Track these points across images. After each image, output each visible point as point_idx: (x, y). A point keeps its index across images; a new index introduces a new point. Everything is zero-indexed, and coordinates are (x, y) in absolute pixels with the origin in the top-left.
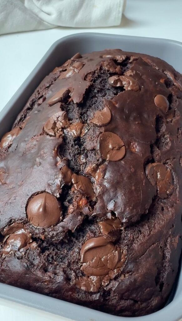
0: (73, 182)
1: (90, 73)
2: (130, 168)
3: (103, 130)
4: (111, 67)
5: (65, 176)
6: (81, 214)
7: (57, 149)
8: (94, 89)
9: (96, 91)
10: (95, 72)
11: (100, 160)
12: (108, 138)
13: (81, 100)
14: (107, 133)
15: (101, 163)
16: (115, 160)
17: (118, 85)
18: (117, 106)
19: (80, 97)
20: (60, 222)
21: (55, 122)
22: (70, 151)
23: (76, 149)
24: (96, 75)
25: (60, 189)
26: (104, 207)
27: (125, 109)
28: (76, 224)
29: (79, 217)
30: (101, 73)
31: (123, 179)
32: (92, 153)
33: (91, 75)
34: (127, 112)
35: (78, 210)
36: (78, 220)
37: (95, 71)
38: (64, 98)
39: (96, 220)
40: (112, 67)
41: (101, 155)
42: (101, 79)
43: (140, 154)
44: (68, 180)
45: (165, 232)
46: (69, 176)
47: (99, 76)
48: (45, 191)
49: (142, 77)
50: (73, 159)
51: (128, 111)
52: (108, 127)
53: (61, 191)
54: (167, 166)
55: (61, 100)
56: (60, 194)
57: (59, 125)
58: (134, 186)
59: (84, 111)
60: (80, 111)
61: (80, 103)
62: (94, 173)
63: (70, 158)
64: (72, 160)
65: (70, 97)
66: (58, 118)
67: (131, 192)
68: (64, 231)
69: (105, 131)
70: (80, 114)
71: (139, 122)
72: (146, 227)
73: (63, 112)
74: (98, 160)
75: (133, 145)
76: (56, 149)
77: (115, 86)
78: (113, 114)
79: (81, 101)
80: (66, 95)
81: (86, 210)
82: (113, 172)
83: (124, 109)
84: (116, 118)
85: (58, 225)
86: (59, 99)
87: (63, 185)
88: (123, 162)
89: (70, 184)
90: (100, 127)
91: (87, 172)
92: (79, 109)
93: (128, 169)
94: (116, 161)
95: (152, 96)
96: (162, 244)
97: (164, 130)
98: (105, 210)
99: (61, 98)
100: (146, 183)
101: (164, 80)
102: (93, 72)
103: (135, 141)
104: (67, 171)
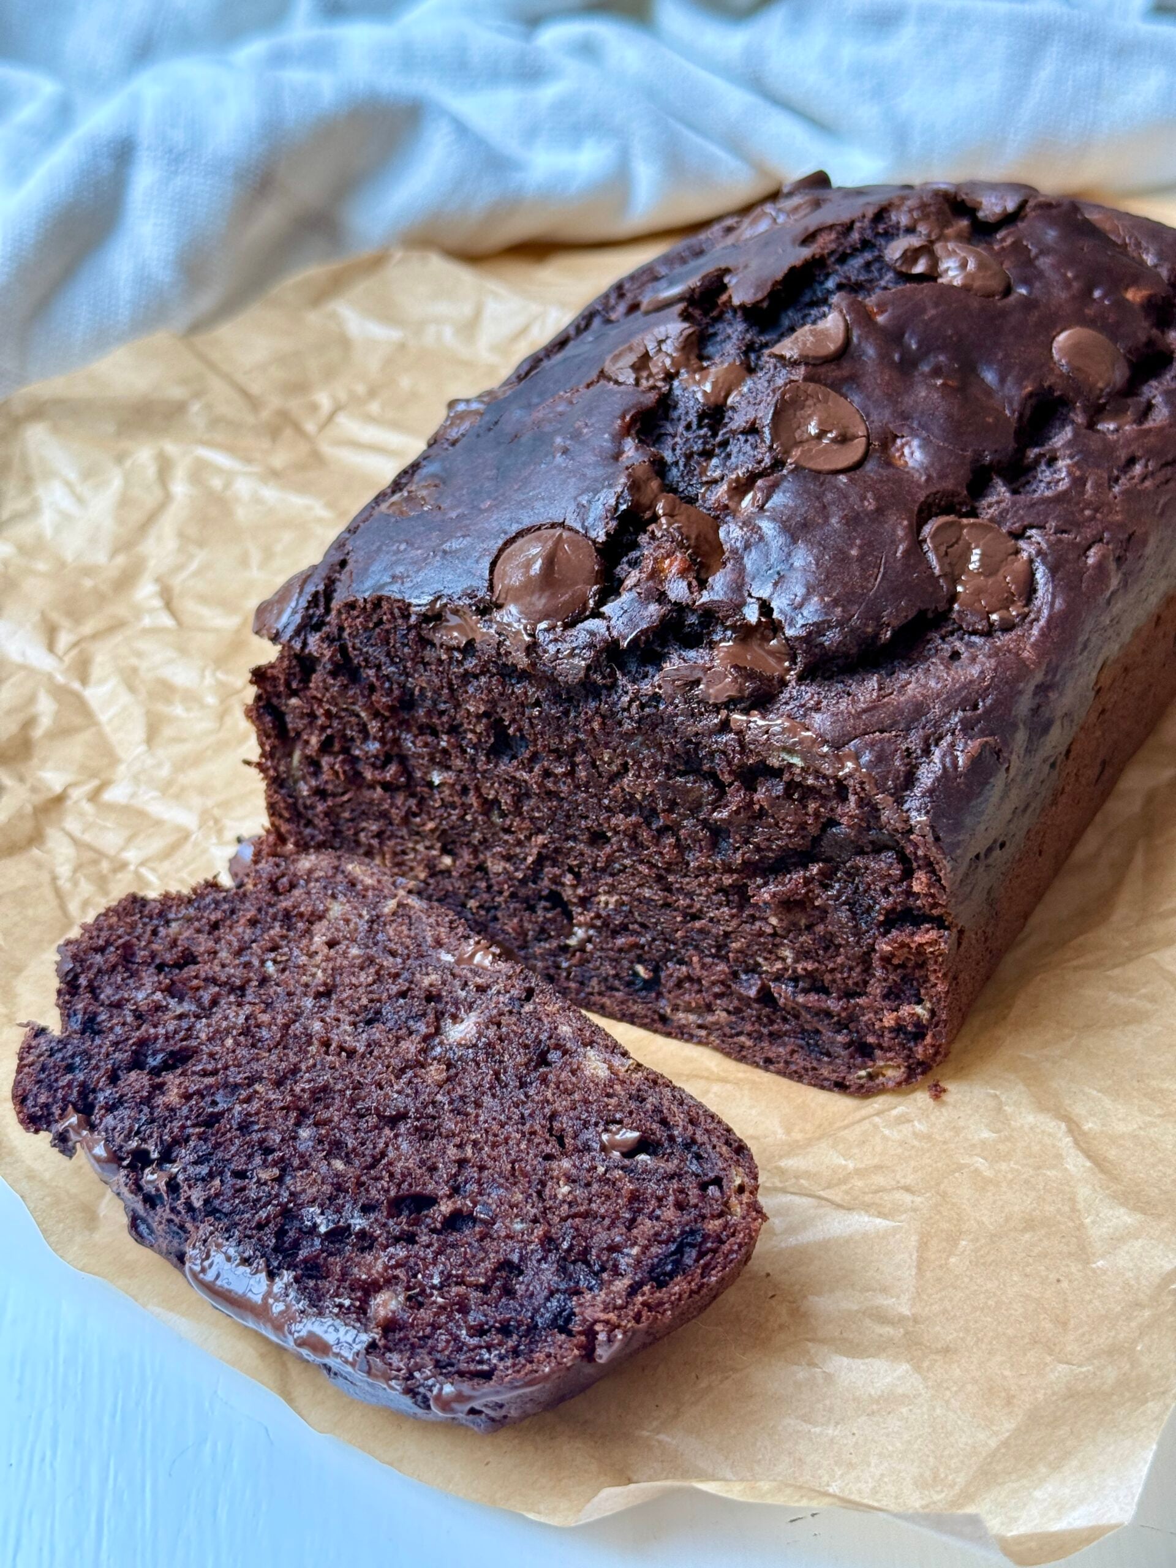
0: (661, 512)
1: (831, 227)
2: (863, 498)
3: (799, 373)
4: (925, 217)
5: (635, 486)
6: (661, 597)
7: (634, 419)
8: (827, 276)
9: (830, 284)
10: (849, 227)
11: (767, 461)
12: (809, 402)
13: (759, 296)
14: (811, 387)
15: (765, 469)
16: (819, 467)
17: (920, 268)
18: (880, 319)
19: (758, 288)
20: (587, 618)
21: (647, 353)
22: (677, 439)
23: (699, 437)
24: (855, 236)
25: (612, 519)
26: (739, 586)
27: (907, 336)
28: (637, 625)
29: (653, 608)
30: (877, 234)
31: (826, 519)
32: (746, 441)
33: (833, 236)
34: (914, 347)
35: (651, 583)
36: (646, 614)
37: (853, 223)
38: (702, 293)
39: (709, 634)
40: (933, 218)
41: (772, 441)
42: (868, 256)
43: (917, 475)
44: (645, 500)
45: (937, 710)
46: (649, 491)
47: (866, 244)
48: (562, 525)
49: (1037, 263)
50: (681, 463)
51: (920, 344)
52: (822, 370)
53: (613, 524)
54: (1022, 544)
55: (692, 296)
56: (607, 534)
57: (662, 362)
58: (860, 547)
59: (763, 339)
60: (748, 336)
61: (756, 305)
62: (736, 499)
63: (668, 456)
64: (676, 463)
65: (724, 288)
66: (660, 342)
67: (841, 558)
68: (591, 646)
69: (807, 379)
70: (747, 346)
71: (950, 383)
72: (873, 682)
73: (686, 325)
74: (760, 462)
75: (903, 446)
76: (628, 418)
77: (904, 269)
78: (855, 340)
79: (762, 301)
80: (712, 283)
81: (678, 590)
82: (797, 495)
83: (903, 335)
84: (864, 353)
85: (580, 626)
86: (684, 293)
87: (624, 507)
88: (843, 478)
89: (648, 515)
90: (795, 364)
91: (718, 501)
92: (747, 331)
93: (854, 498)
94: (819, 472)
95: (1051, 325)
96: (914, 741)
97: (1059, 444)
98: (742, 596)
99: (693, 290)
100: (906, 552)
101: (1145, 293)
102: (842, 225)
103: (914, 434)
104: (648, 479)
